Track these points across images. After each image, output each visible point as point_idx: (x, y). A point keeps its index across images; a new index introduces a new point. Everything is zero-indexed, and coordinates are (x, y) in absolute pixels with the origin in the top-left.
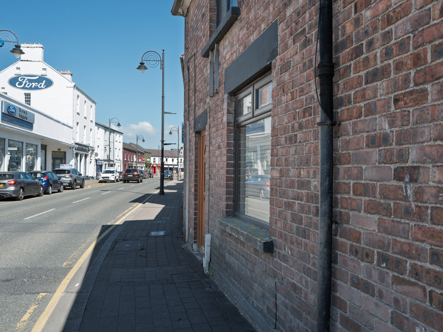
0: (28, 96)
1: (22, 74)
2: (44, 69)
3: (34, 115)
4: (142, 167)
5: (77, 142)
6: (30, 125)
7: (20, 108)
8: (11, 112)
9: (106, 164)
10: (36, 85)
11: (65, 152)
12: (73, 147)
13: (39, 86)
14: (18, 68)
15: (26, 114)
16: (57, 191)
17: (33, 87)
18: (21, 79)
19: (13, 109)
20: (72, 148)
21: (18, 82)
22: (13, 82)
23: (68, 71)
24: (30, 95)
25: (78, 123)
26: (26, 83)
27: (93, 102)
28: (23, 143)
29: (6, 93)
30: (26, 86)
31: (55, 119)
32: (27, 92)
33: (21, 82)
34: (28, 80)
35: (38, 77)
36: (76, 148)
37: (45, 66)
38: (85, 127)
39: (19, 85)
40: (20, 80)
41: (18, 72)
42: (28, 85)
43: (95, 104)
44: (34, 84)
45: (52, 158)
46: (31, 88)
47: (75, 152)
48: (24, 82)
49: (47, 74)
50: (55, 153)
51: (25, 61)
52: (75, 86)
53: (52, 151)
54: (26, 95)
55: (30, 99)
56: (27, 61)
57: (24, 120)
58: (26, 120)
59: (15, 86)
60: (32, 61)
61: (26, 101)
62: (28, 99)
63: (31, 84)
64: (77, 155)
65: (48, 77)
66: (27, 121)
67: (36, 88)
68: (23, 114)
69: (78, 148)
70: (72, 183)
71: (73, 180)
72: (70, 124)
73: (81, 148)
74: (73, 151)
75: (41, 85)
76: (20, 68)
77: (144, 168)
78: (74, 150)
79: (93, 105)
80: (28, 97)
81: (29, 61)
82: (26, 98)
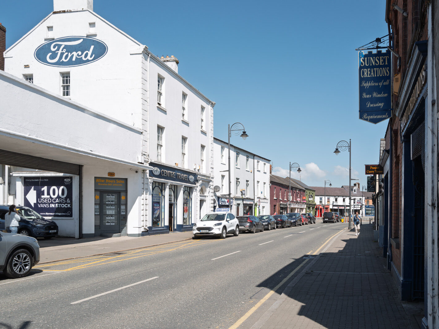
2: (92, 25)
4: (302, 209)
9: (239, 204)
10: (78, 55)
13: (83, 56)
14: (50, 28)
17: (74, 59)
18: (54, 47)
21: (50, 54)
24: (69, 77)
26: (62, 54)
30: (63, 59)
32: (65, 69)
33: (54, 52)
34: (66, 47)
35: (82, 40)
39: (52, 57)
40: (53, 49)
42: (66, 57)
44: (75, 53)
46: (70, 63)
48: (60, 52)
51: (60, 12)
54: (64, 77)
55: (69, 83)
56: (64, 12)
59: (45, 61)
60: (71, 12)
61: (64, 87)
63: (70, 55)
67: (79, 62)
72: (138, 126)
74: (144, 178)
75: (86, 56)
78: (148, 177)
80: (67, 80)
81: (67, 11)
82: (63, 81)
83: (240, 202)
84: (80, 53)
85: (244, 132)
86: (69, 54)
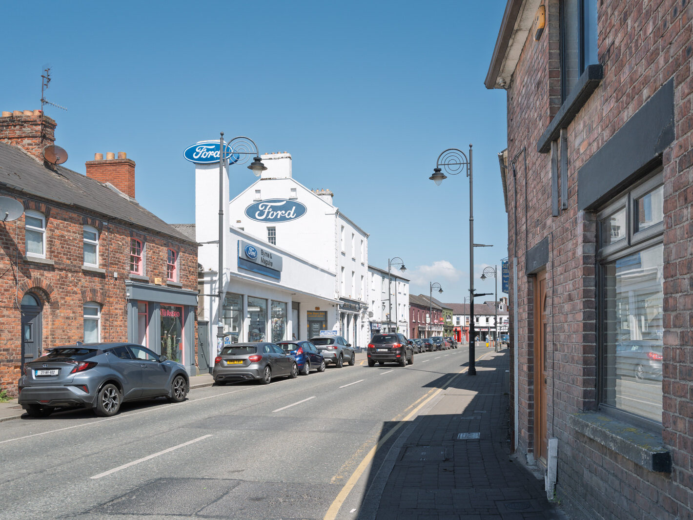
0: (272, 231)
1: (263, 199)
2: (294, 190)
3: (281, 258)
4: (439, 332)
5: (342, 297)
6: (276, 274)
7: (262, 250)
8: (250, 255)
9: (385, 329)
10: (282, 214)
11: (326, 312)
12: (337, 305)
13: (286, 214)
14: (258, 191)
15: (271, 258)
16: (316, 370)
17: (279, 217)
18: (262, 207)
19: (253, 251)
20: (335, 306)
21: (259, 212)
22: (252, 211)
23: (328, 190)
24: (275, 230)
25: (343, 268)
26: (269, 213)
27: (365, 235)
28: (267, 300)
29: (243, 229)
30: (270, 217)
31: (311, 262)
32: (271, 224)
33: (262, 211)
34: (272, 207)
35: (285, 202)
36: (342, 306)
37: (294, 186)
38: (353, 272)
39: (260, 215)
40: (261, 209)
41: (257, 197)
42: (272, 215)
43: (367, 238)
44: (279, 212)
45: (308, 320)
46: (276, 220)
47: (340, 312)
48: (266, 211)
49: (298, 196)
50: (311, 314)
51: (266, 179)
52: (337, 212)
53: (308, 311)
54: (269, 230)
55: (275, 235)
56: (270, 179)
57: (268, 266)
58: (270, 267)
59: (254, 217)
60: (276, 179)
61: (269, 238)
62: (272, 235)
63: (275, 214)
64: (343, 315)
65: (299, 201)
66: (272, 268)
67: (283, 219)
68: (266, 258)
69: (344, 305)
70: (338, 358)
71: (339, 353)
72: (332, 271)
73: (348, 305)
74: (337, 310)
75: (289, 214)
76: (260, 190)
77: (442, 333)
78: (339, 309)
79: (365, 239)
80: (272, 233)
81: (273, 179)
82: (269, 234)
83: (386, 326)
84: (284, 212)
85: (403, 266)
86: (275, 212)
